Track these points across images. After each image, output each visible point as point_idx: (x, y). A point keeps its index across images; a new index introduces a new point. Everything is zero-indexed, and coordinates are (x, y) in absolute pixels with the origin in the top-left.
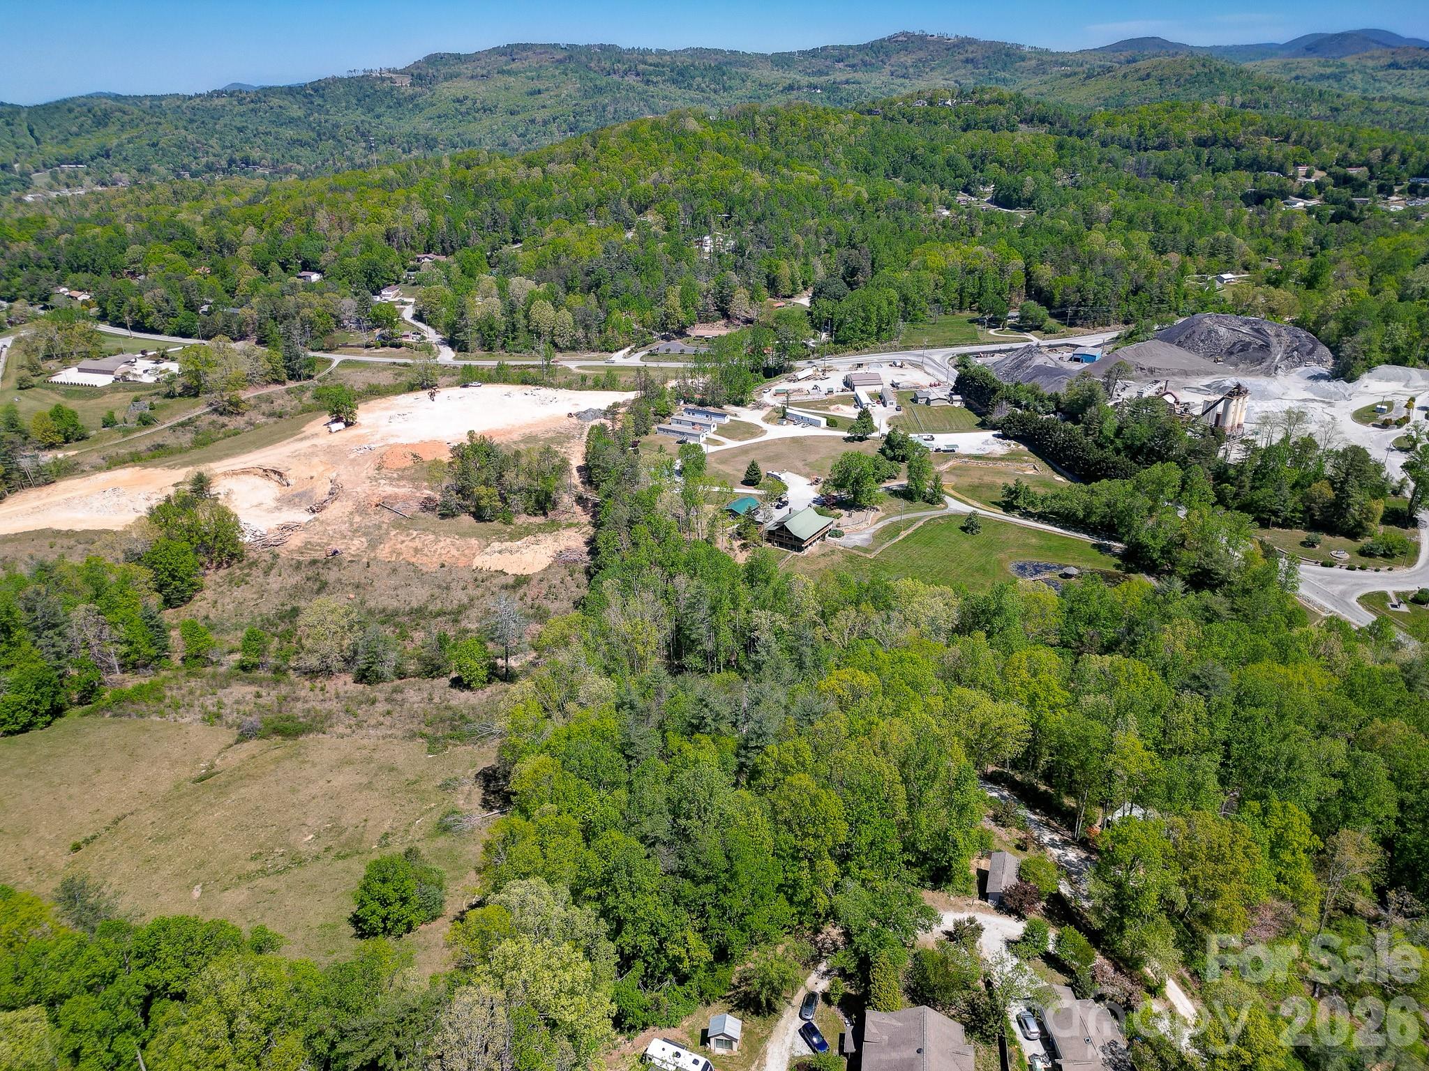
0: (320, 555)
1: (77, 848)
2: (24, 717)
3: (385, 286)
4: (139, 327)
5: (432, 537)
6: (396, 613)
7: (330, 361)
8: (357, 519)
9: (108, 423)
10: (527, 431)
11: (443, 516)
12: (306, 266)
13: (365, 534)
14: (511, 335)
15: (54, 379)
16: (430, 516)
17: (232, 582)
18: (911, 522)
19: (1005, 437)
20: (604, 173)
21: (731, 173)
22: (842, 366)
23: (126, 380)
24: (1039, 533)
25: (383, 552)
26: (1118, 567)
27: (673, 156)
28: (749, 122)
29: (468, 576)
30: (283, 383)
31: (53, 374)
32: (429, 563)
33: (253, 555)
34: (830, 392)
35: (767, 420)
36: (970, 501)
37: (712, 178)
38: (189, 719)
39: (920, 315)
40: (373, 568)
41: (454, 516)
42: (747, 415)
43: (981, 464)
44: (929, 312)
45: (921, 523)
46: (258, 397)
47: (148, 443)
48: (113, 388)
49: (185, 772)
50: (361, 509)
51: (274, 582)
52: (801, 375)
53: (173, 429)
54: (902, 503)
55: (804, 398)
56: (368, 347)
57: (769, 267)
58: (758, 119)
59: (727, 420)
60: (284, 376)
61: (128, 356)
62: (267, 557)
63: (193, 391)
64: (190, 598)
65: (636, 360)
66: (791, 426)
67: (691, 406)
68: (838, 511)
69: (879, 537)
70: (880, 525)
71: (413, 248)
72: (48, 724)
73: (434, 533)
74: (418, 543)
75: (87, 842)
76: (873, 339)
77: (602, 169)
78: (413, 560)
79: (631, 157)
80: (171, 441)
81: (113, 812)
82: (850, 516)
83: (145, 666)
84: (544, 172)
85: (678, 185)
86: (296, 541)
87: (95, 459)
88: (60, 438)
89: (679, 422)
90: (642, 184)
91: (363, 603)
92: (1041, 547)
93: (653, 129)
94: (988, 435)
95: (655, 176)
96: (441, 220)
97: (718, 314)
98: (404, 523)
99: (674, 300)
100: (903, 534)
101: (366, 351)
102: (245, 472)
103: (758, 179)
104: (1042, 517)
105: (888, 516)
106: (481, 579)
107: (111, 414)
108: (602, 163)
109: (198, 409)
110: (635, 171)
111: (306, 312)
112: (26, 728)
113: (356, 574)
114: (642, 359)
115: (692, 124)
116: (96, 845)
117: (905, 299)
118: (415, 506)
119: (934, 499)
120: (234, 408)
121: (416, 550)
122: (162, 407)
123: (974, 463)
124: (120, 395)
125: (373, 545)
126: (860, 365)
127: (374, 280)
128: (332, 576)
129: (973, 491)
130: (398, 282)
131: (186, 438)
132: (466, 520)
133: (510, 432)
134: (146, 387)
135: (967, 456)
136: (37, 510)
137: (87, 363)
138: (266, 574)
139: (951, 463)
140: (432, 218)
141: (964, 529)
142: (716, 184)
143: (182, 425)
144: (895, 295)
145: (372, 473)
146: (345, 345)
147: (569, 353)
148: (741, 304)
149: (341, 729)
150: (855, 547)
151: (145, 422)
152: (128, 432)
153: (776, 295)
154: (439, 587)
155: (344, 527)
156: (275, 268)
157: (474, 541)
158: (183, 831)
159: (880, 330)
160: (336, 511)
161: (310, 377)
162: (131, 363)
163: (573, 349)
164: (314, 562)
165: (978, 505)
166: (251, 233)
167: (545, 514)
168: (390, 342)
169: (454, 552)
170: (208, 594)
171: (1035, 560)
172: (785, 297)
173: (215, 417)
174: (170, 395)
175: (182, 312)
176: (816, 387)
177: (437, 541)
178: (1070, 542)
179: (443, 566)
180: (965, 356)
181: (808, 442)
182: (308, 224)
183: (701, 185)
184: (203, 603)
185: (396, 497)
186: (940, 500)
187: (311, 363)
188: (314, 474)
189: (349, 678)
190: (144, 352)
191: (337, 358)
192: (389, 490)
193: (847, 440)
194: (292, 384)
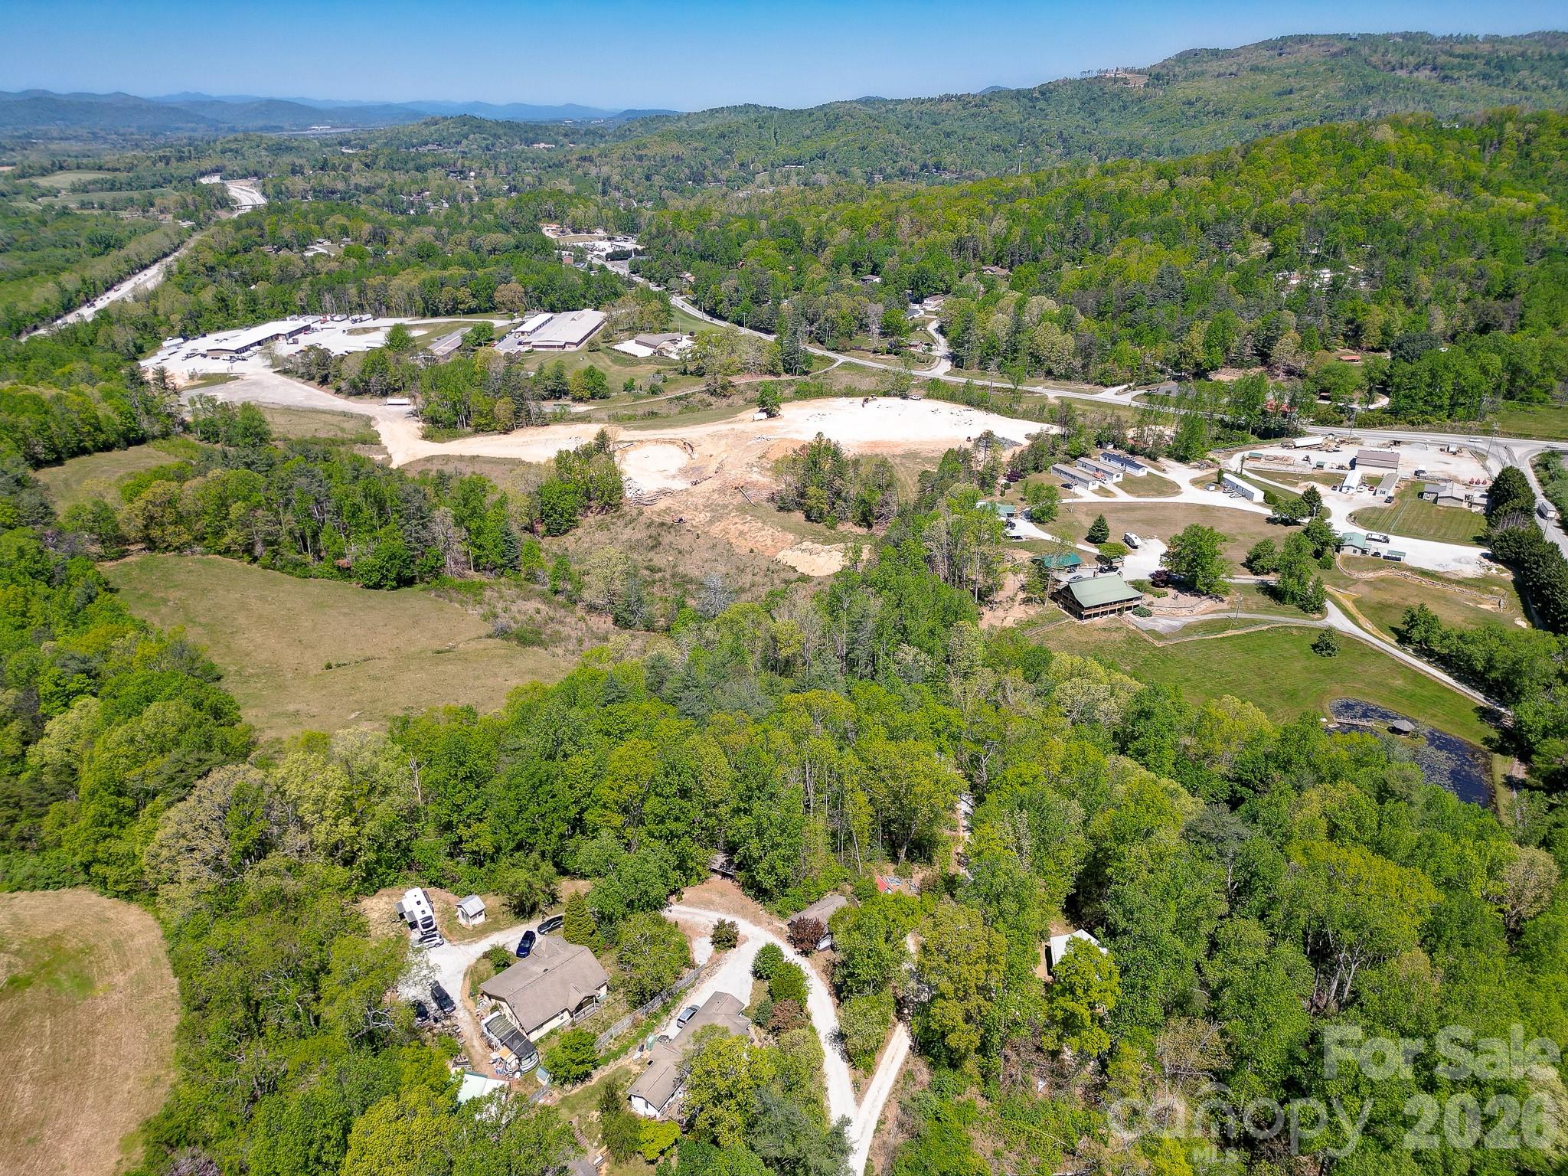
0: (668, 520)
1: (329, 667)
2: (376, 577)
3: (931, 294)
4: (713, 313)
5: (760, 525)
6: (691, 581)
7: (834, 361)
8: (715, 496)
9: (628, 388)
10: (913, 447)
11: (781, 509)
12: (875, 271)
13: (712, 511)
14: (1010, 356)
15: (616, 347)
16: (772, 507)
17: (602, 527)
18: (1254, 622)
19: (1492, 558)
20: (1237, 189)
21: (1397, 195)
22: (1373, 440)
23: (661, 354)
24: (1416, 676)
25: (716, 530)
26: (1488, 741)
27: (1333, 171)
28: (1494, 131)
29: (764, 565)
30: (778, 375)
31: (617, 342)
32: (742, 547)
33: (627, 508)
34: (1320, 466)
35: (1195, 482)
36: (1362, 620)
37: (1370, 200)
38: (474, 612)
39: (1537, 393)
40: (701, 541)
41: (789, 510)
42: (1178, 473)
43: (1426, 582)
44: (1557, 392)
45: (1265, 628)
46: (748, 385)
47: (648, 409)
48: (648, 360)
49: (437, 645)
50: (722, 491)
51: (627, 533)
52: (1299, 442)
53: (670, 400)
54: (1266, 600)
55: (1283, 468)
56: (875, 352)
57: (1353, 311)
58: (1509, 126)
59: (1141, 473)
60: (780, 368)
61: (677, 335)
62: (635, 512)
63: (700, 373)
64: (566, 531)
65: (1126, 399)
66: (1220, 493)
67: (1118, 452)
68: (1165, 590)
69: (1189, 629)
70: (1214, 616)
71: (983, 260)
72: (393, 588)
73: (764, 522)
74: (746, 528)
75: (338, 666)
76: (1443, 414)
77: (1237, 184)
78: (733, 541)
79: (1278, 170)
80: (663, 411)
81: (368, 654)
82: (1176, 597)
83: (491, 570)
84: (1172, 186)
85: (1321, 206)
86: (662, 504)
87: (603, 415)
88: (587, 394)
89: (1084, 466)
90: (1277, 203)
91: (675, 566)
92: (1401, 692)
93: (1325, 137)
94: (1476, 552)
95: (1297, 194)
96: (1018, 231)
97: (1257, 359)
98: (748, 509)
99: (1196, 337)
100: (1229, 633)
101: (872, 356)
102: (672, 442)
103: (1439, 203)
104: (1445, 662)
105: (1232, 610)
106: (774, 568)
107: (632, 380)
108: (1242, 177)
109: (696, 388)
110: (1277, 188)
111: (830, 312)
112: (378, 586)
113: (685, 542)
114: (1134, 399)
115: (1385, 134)
116: (340, 670)
117: (1515, 370)
118: (766, 494)
119: (1312, 605)
120: (722, 391)
121: (741, 533)
122: (675, 381)
123: (1416, 579)
124: (649, 367)
125: (711, 522)
126: (1396, 443)
127: (919, 288)
128: (667, 538)
129: (1376, 611)
130: (947, 292)
131: (675, 409)
132: (799, 516)
133: (897, 446)
134: (671, 362)
135: (1413, 570)
136: (526, 444)
137: (642, 337)
138: (626, 525)
139: (1382, 573)
140: (1010, 229)
141: (1314, 647)
142: (1374, 208)
143: (679, 398)
144: (1496, 362)
145: (753, 459)
146: (858, 349)
147: (1062, 381)
148: (1285, 349)
149: (560, 651)
150: (1152, 632)
151: (654, 391)
152: (638, 397)
153: (1356, 346)
154: (738, 568)
155: (701, 501)
156: (847, 268)
157: (791, 536)
158: (392, 678)
159: (1454, 405)
160: (706, 486)
161: (806, 373)
162: (674, 341)
163: (1069, 378)
164: (663, 524)
165: (1369, 626)
166: (843, 233)
167: (870, 526)
168: (895, 350)
169: (769, 542)
170: (579, 532)
171: (1375, 702)
172: (1368, 350)
173: (706, 396)
174: (685, 373)
175: (746, 302)
176: (1307, 459)
177: (760, 530)
178: (1447, 696)
179: (752, 551)
180: (1553, 454)
181: (1218, 514)
182: (892, 229)
183: (1352, 208)
184: (572, 539)
185: (754, 484)
186: (1319, 609)
187: (809, 359)
188: (714, 453)
189: (610, 620)
190: (692, 334)
191: (841, 359)
192: (755, 477)
193: (1270, 520)
194: (785, 377)
